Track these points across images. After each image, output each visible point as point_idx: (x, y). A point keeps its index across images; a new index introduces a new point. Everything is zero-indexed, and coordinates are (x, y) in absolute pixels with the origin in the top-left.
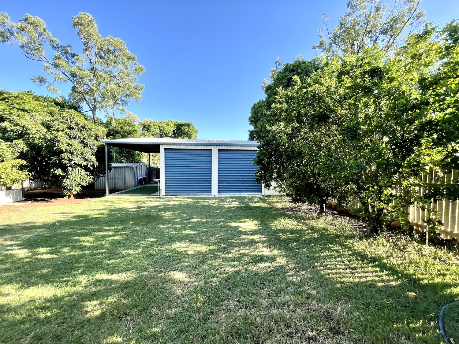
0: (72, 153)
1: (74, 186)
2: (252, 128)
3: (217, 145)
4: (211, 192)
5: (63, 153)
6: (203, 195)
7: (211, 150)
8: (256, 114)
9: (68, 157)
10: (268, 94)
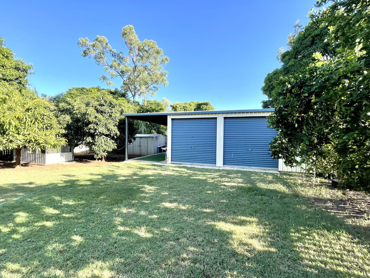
0: (97, 124)
1: (101, 152)
2: (266, 98)
3: (223, 113)
4: (215, 164)
5: (90, 124)
6: (207, 166)
7: (216, 118)
8: (270, 82)
9: (94, 127)
10: (284, 62)
